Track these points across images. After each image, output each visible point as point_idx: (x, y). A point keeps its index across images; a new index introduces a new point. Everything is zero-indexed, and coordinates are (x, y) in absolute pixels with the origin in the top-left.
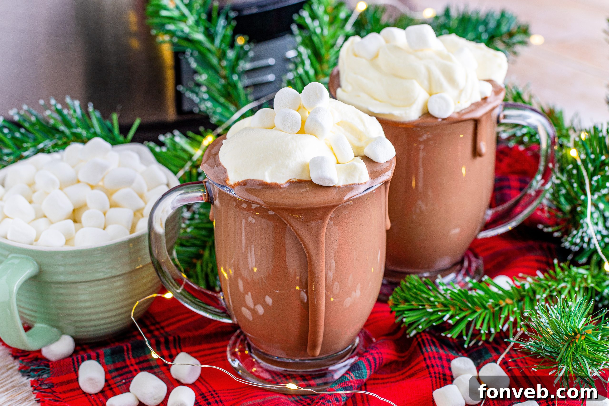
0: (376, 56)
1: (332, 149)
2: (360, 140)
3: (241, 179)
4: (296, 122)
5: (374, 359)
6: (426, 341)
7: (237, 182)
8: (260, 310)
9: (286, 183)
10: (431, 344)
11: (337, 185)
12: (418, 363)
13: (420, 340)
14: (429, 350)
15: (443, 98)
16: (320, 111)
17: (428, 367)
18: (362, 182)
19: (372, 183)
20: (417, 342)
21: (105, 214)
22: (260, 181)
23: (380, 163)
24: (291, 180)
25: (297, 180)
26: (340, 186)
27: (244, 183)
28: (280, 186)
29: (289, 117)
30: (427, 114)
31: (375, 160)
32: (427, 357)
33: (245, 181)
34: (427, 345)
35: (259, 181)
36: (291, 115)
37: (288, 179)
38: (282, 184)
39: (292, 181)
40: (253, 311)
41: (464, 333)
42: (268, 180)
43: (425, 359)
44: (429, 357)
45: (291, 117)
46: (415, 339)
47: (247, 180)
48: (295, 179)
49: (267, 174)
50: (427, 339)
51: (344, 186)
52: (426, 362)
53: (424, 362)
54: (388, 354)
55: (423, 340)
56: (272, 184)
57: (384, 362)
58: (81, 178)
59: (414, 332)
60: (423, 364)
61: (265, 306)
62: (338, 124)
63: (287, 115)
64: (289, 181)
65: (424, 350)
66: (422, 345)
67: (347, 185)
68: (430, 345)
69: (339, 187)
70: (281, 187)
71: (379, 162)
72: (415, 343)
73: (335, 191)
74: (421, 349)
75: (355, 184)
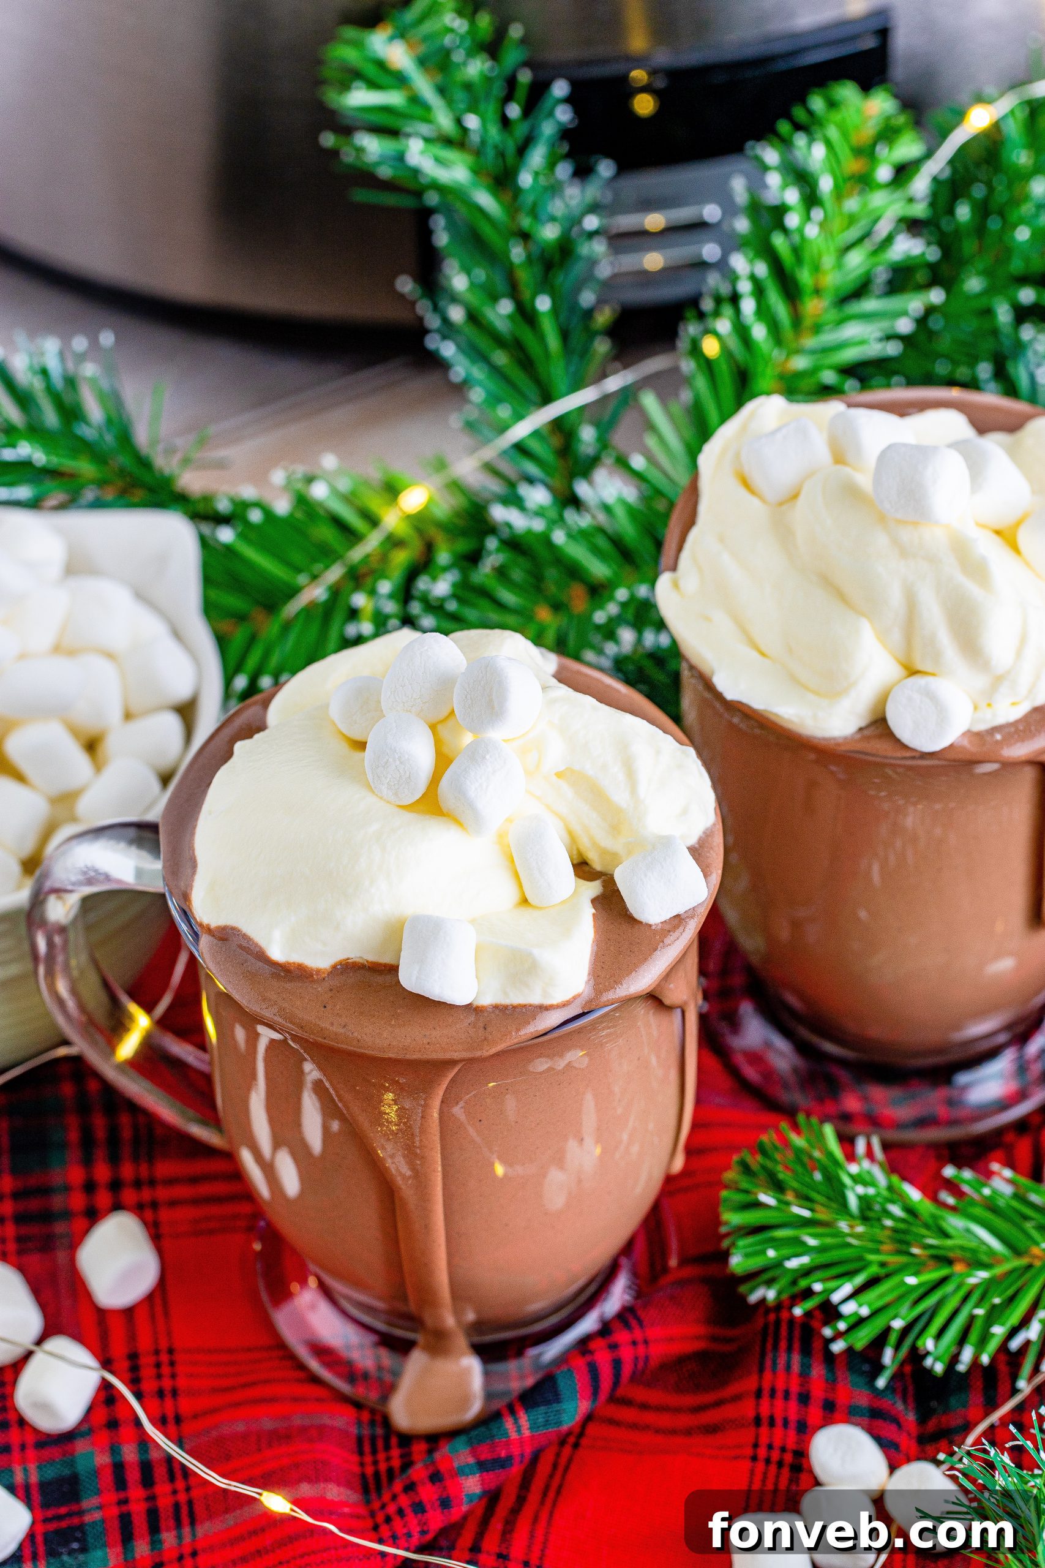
1: (512, 858)
2: (615, 829)
5: (617, 1363)
6: (784, 1331)
7: (207, 925)
9: (331, 967)
10: (797, 1345)
11: (476, 1004)
12: (737, 1398)
13: (772, 1317)
14: (782, 1361)
15: (931, 696)
16: (484, 758)
17: (758, 1421)
18: (555, 1001)
19: (590, 998)
20: (763, 1321)
23: (647, 925)
24: (348, 961)
25: (364, 963)
26: (483, 1006)
27: (225, 936)
28: (312, 976)
29: (391, 760)
32: (767, 1384)
34: (783, 1344)
35: (257, 945)
36: (397, 757)
37: (339, 957)
38: (317, 970)
39: (353, 963)
42: (277, 953)
43: (759, 1394)
44: (774, 1389)
45: (398, 763)
47: (233, 929)
48: (360, 958)
50: (791, 1322)
51: (496, 1007)
52: (758, 1405)
53: (753, 1400)
55: (778, 1324)
56: (288, 964)
57: (655, 1363)
59: (759, 1294)
60: (747, 1409)
62: (559, 775)
64: (341, 961)
65: (769, 1358)
66: (769, 1346)
67: (506, 1007)
70: (315, 975)
74: (763, 1354)
75: (530, 1006)
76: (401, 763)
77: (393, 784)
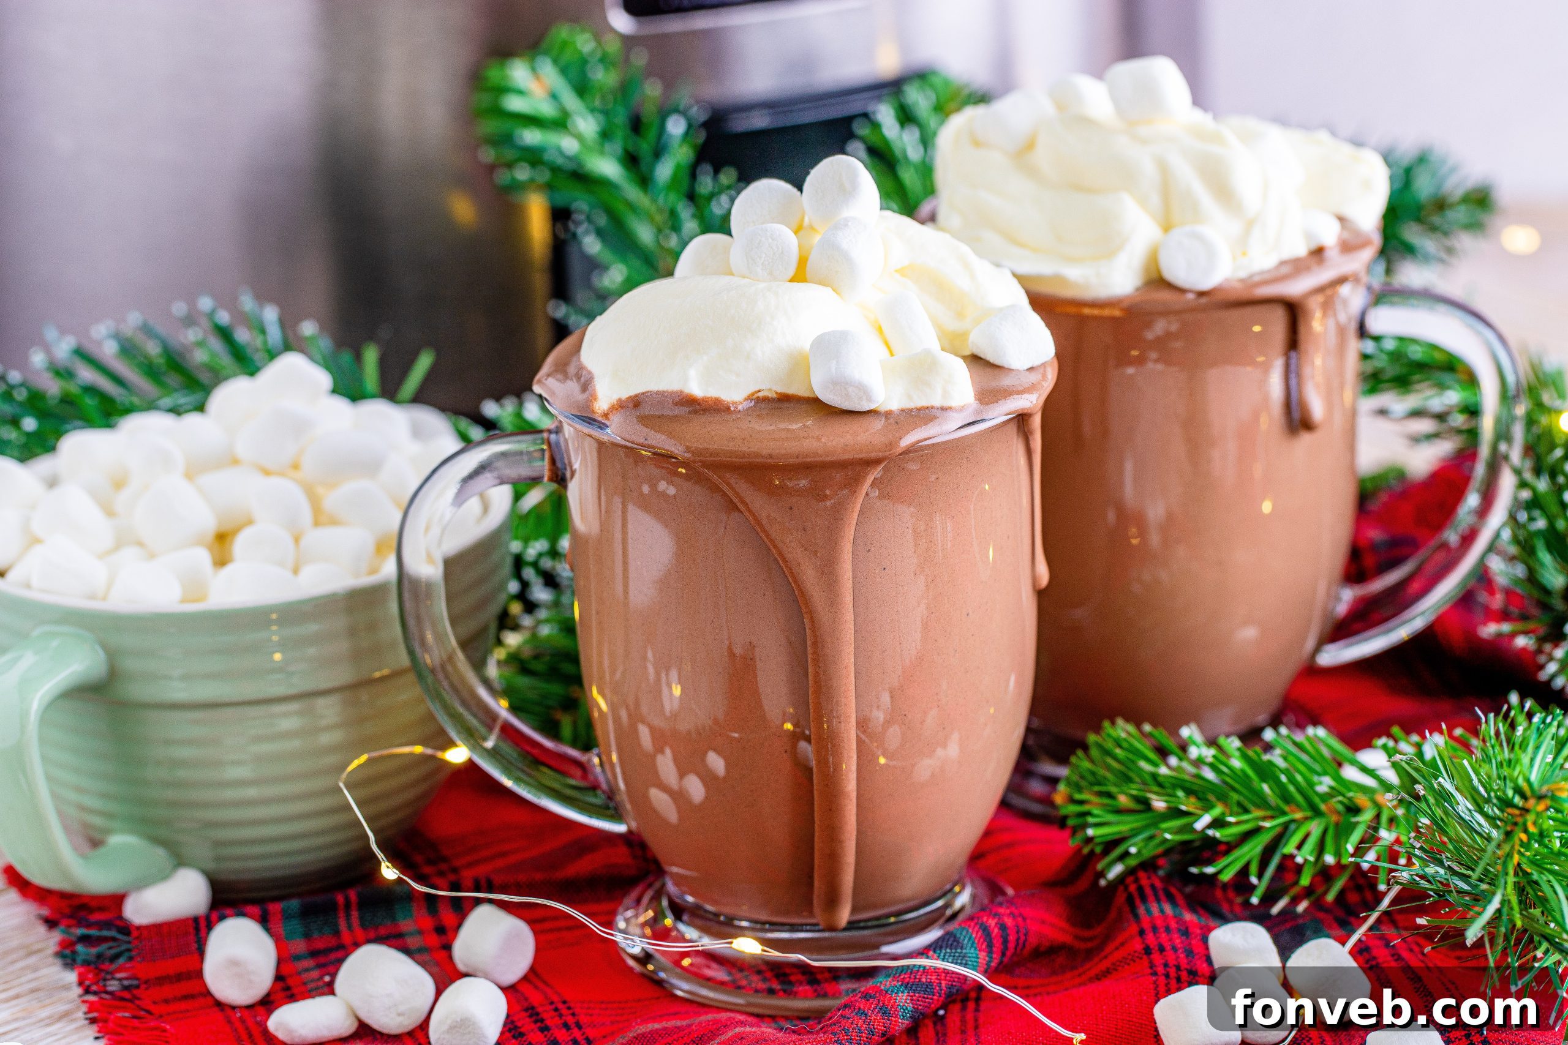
0: (1029, 145)
1: (880, 330)
2: (959, 315)
3: (626, 392)
4: (782, 253)
5: (1003, 927)
6: (1148, 891)
7: (617, 401)
8: (695, 789)
9: (745, 400)
10: (1162, 896)
11: (883, 409)
12: (1123, 944)
13: (1133, 888)
14: (1154, 911)
15: (1198, 238)
16: (847, 225)
17: (1147, 951)
18: (954, 405)
19: (978, 412)
20: (1125, 895)
21: (297, 540)
22: (676, 392)
23: (1010, 370)
24: (761, 394)
25: (775, 396)
26: (891, 411)
27: (634, 404)
28: (728, 408)
30: (1157, 282)
31: (997, 362)
32: (1146, 926)
33: (636, 396)
34: (1151, 898)
35: (672, 393)
37: (752, 389)
38: (733, 403)
39: (762, 397)
40: (679, 797)
41: (1254, 868)
42: (697, 389)
43: (1142, 933)
44: (1154, 928)
45: (770, 240)
46: (1121, 888)
47: (643, 393)
48: (770, 390)
49: (692, 373)
50: (1153, 886)
51: (903, 410)
52: (1144, 940)
53: (1138, 938)
54: (1043, 922)
55: (1140, 889)
56: (705, 400)
57: (1033, 941)
58: (242, 450)
59: (1116, 870)
60: (1137, 945)
61: (708, 778)
62: (902, 271)
63: (760, 235)
64: (753, 394)
65: (1141, 910)
66: (1138, 901)
67: (911, 410)
68: (1158, 900)
69: (888, 414)
70: (732, 409)
71: (1006, 366)
72: (1120, 898)
73: (878, 424)
74: (1133, 908)
75: (933, 407)
76: (773, 240)
77: (767, 263)
